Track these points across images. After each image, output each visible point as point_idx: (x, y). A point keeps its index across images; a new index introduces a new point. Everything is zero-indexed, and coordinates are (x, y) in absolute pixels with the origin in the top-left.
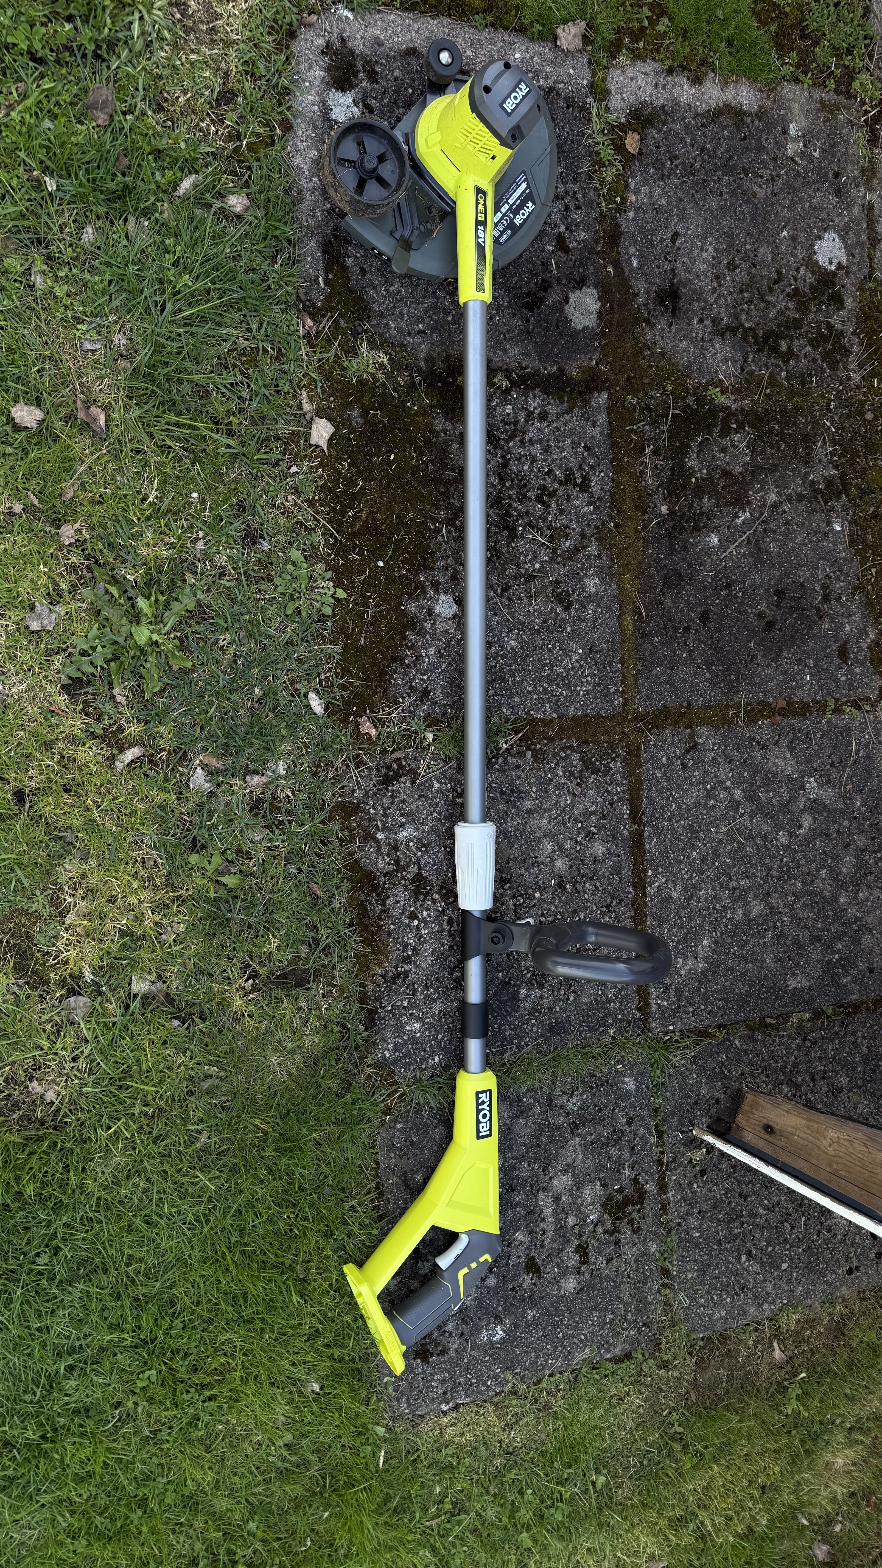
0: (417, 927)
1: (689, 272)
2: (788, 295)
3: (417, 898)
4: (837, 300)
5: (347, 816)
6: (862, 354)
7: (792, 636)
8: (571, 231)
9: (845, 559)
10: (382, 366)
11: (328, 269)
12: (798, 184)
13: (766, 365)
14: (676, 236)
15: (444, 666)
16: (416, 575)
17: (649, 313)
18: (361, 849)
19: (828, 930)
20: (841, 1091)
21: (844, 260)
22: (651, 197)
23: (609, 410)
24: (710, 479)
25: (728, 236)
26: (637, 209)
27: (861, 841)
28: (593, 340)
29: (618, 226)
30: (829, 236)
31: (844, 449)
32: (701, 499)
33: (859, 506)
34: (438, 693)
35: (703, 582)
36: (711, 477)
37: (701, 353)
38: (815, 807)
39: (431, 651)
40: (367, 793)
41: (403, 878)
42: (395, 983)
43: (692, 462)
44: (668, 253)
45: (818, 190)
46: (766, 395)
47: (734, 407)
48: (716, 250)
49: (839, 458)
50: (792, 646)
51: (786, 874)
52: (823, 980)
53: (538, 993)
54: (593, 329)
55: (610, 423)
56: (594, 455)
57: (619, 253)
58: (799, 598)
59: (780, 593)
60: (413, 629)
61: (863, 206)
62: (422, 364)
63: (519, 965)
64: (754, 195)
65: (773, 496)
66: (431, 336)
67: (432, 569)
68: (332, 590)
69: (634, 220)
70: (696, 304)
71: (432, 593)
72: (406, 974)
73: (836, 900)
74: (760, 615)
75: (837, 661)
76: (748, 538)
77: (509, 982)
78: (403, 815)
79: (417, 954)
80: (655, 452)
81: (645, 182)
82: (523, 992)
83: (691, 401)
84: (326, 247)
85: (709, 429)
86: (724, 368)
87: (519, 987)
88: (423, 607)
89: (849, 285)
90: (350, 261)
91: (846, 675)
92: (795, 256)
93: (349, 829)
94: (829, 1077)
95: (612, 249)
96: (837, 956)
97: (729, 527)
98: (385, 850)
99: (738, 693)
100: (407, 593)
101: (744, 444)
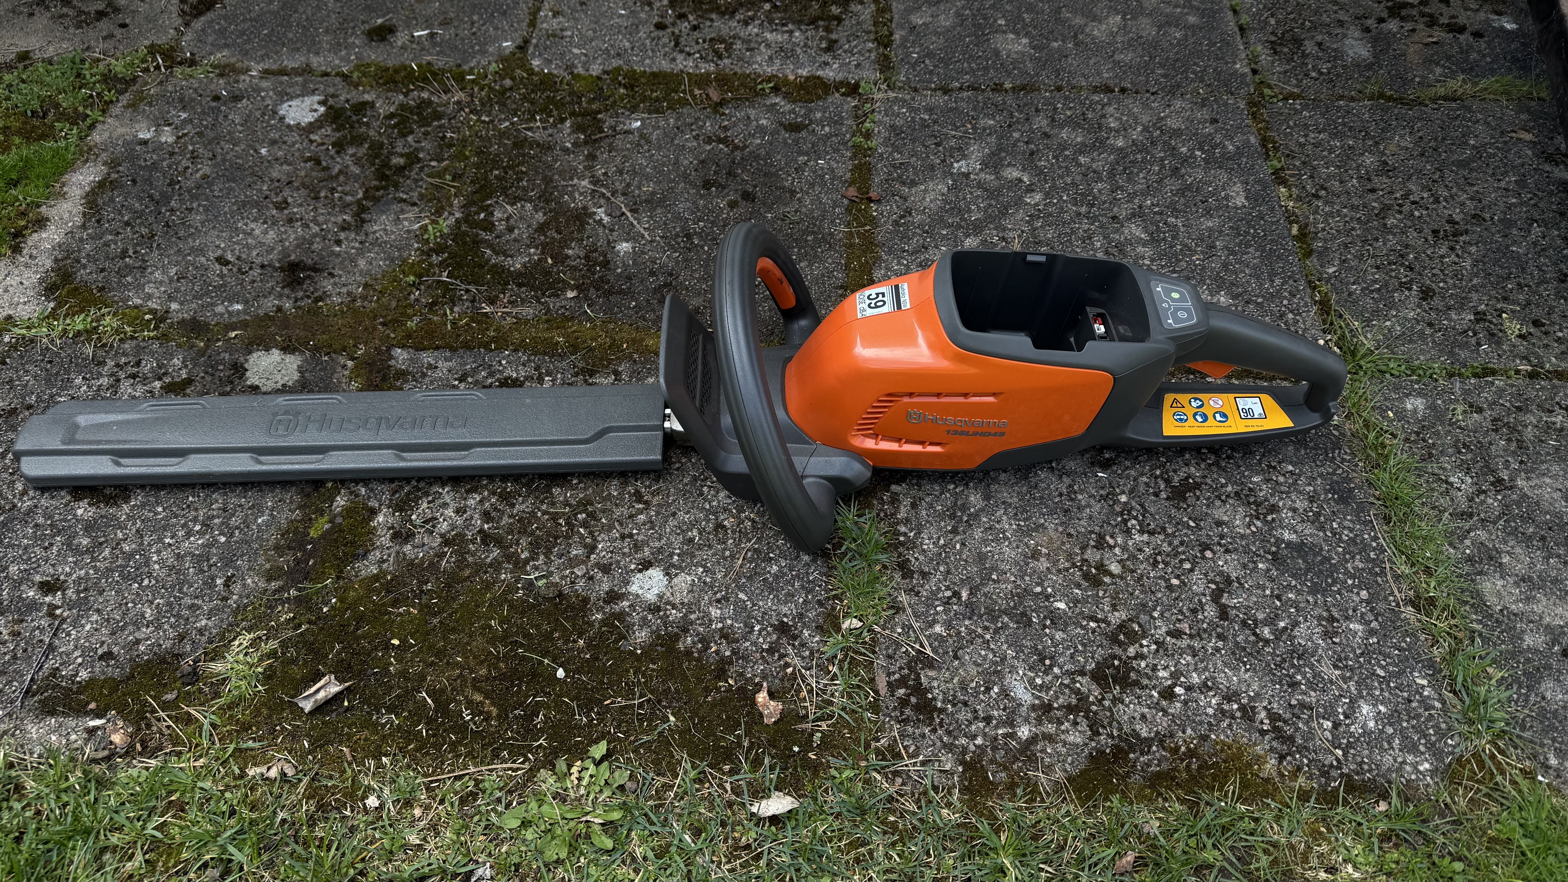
0: (1189, 689)
1: (273, 249)
2: (338, 152)
3: (1137, 683)
4: (361, 108)
5: (989, 787)
6: (433, 87)
7: (765, 175)
8: (165, 374)
9: (678, 119)
10: (254, 643)
11: (81, 711)
12: (211, 134)
13: (416, 181)
14: (222, 261)
15: (742, 596)
16: (591, 624)
17: (308, 297)
18: (1048, 769)
19: (1162, 160)
20: (1385, 163)
21: (317, 98)
22: (161, 282)
23: (419, 348)
24: (545, 248)
25: (244, 206)
26: (171, 298)
27: (1041, 122)
28: (319, 362)
29: (182, 322)
30: (283, 110)
31: (542, 111)
32: (568, 257)
33: (615, 102)
34: (785, 609)
35: (677, 262)
36: (542, 244)
37: (380, 245)
38: (993, 163)
39: (715, 612)
40: (949, 748)
41: (1100, 702)
42: (1291, 739)
43: (517, 264)
44: (240, 269)
45: (226, 116)
46: (453, 181)
47: (458, 215)
48: (255, 220)
49: (551, 116)
50: (776, 175)
51: (1087, 198)
52: (1232, 169)
53: (1286, 514)
54: (305, 361)
55: (437, 348)
56: (475, 371)
57: (218, 324)
58: (718, 165)
59: (707, 185)
60: (675, 638)
61: (261, 78)
62: (274, 585)
63: (1242, 537)
64: (205, 177)
65: (583, 183)
66: (237, 569)
67: (586, 600)
68: (589, 763)
69: (181, 304)
70: (316, 246)
71: (626, 603)
72: (1273, 717)
73: (1121, 149)
74: (732, 205)
75: (804, 134)
76: (631, 211)
77: (1274, 554)
78: (988, 690)
79: (1237, 694)
80: (492, 302)
81: (140, 287)
82: (1287, 536)
83: (435, 259)
84: (47, 709)
85: (477, 242)
86: (406, 223)
87: (1279, 541)
88: (644, 619)
89: (346, 96)
90: (84, 675)
91: (823, 126)
92: (294, 144)
93: (1011, 787)
94: (1367, 172)
95: (208, 330)
96: (1198, 153)
97: (612, 230)
98: (1051, 728)
99: (831, 234)
100: (617, 641)
101: (508, 207)
